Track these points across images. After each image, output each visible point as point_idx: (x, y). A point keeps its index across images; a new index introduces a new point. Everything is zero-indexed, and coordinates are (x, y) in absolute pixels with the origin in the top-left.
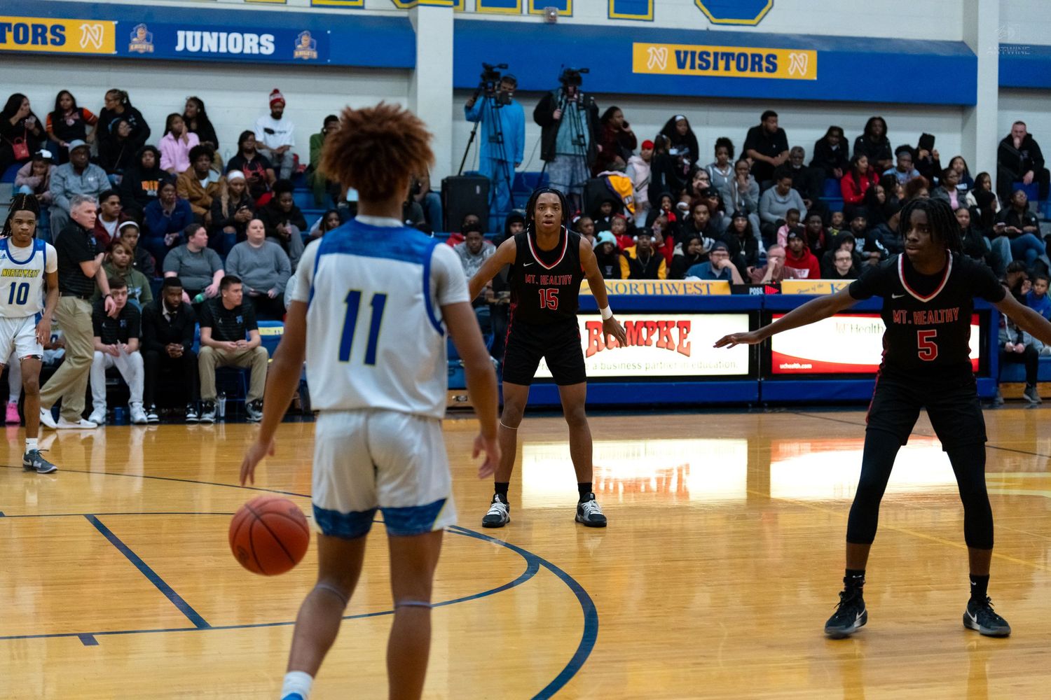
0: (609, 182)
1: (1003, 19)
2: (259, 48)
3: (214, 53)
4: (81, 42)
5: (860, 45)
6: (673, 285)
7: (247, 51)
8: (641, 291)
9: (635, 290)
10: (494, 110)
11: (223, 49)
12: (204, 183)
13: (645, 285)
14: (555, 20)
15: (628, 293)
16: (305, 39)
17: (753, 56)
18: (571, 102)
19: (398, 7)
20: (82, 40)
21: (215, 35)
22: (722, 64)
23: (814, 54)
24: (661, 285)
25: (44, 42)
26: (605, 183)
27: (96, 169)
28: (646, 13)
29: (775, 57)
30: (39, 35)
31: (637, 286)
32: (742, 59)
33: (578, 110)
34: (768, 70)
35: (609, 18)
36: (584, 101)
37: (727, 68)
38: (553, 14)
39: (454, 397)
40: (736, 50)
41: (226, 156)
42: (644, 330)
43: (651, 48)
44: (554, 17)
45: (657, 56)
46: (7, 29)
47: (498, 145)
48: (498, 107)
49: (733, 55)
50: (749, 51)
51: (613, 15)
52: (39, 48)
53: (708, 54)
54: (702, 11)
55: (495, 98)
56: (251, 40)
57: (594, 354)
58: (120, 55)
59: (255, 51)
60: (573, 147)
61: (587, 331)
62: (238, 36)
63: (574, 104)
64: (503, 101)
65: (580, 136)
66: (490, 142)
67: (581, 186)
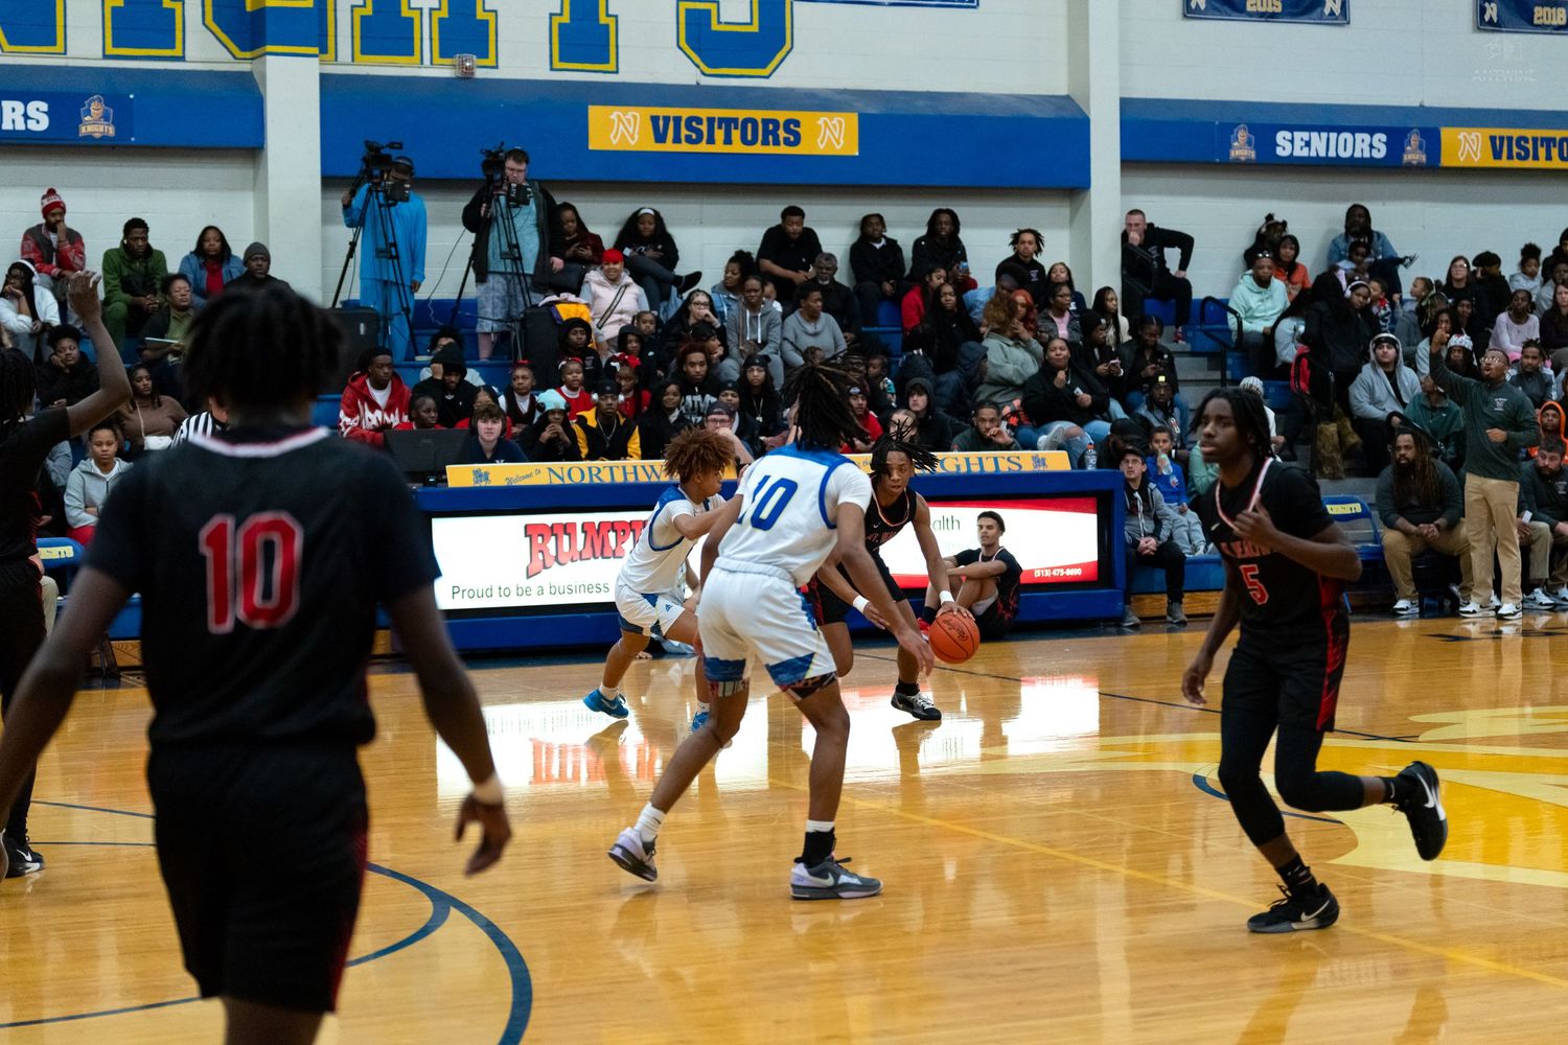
0: (558, 312)
1: (1125, 63)
2: (26, 123)
5: (921, 103)
6: (652, 467)
7: (7, 126)
8: (606, 478)
9: (596, 475)
10: (383, 209)
13: (611, 468)
14: (473, 73)
15: (587, 480)
16: (96, 108)
17: (766, 122)
18: (498, 195)
19: (235, 57)
22: (719, 134)
23: (854, 117)
24: (635, 467)
26: (551, 314)
28: (607, 61)
29: (797, 123)
31: (599, 471)
32: (750, 125)
33: (508, 206)
34: (787, 142)
35: (552, 69)
36: (516, 194)
37: (728, 140)
38: (468, 64)
40: (741, 114)
42: (612, 535)
43: (615, 113)
44: (470, 69)
45: (624, 124)
47: (390, 261)
48: (389, 206)
49: (735, 120)
50: (759, 115)
51: (558, 64)
53: (699, 121)
54: (689, 57)
55: (385, 192)
56: (13, 110)
57: (539, 573)
59: (20, 126)
60: (502, 262)
61: (528, 538)
63: (502, 199)
64: (395, 196)
65: (514, 246)
66: (377, 257)
67: (518, 320)
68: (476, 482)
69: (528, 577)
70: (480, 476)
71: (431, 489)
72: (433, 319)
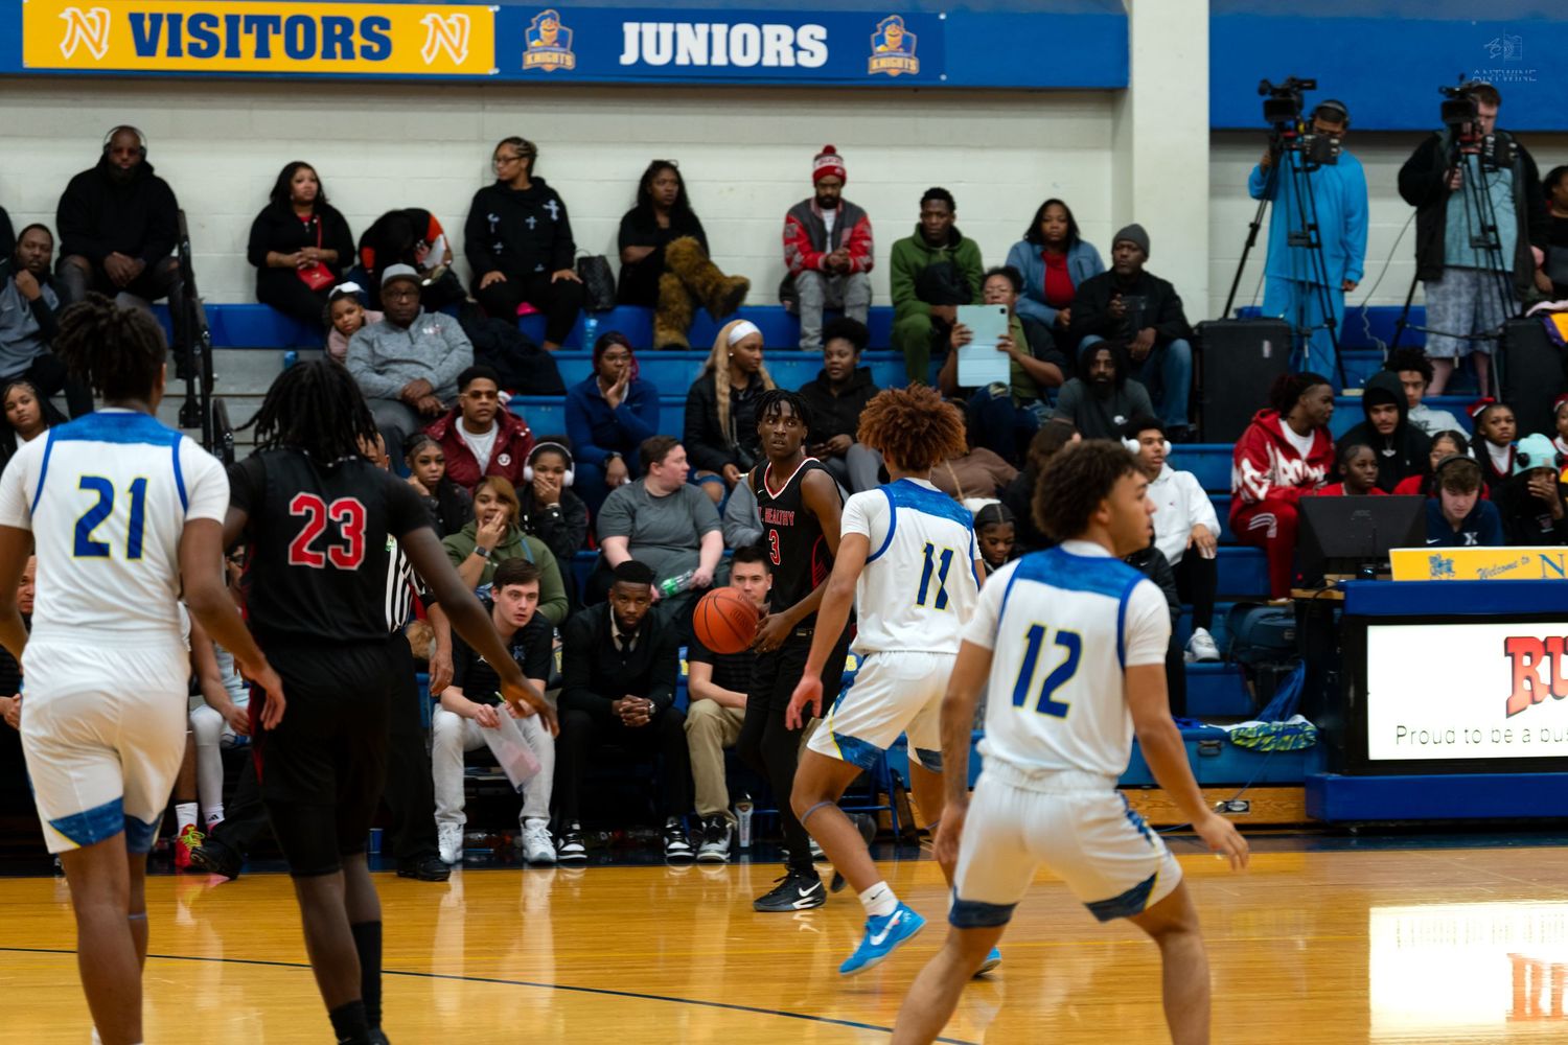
0: (1553, 325)
2: (795, 56)
3: (701, 67)
4: (424, 51)
10: (1299, 175)
16: (893, 33)
18: (1468, 154)
20: (427, 47)
21: (702, 28)
25: (348, 54)
26: (1544, 328)
30: (339, 38)
33: (1483, 171)
36: (1494, 153)
39: (1219, 804)
46: (271, 27)
47: (1309, 251)
48: (1308, 170)
52: (338, 65)
55: (1302, 150)
56: (779, 38)
57: (1524, 709)
59: (788, 61)
60: (1472, 251)
61: (1509, 658)
62: (750, 30)
63: (1473, 160)
64: (1319, 156)
65: (1489, 229)
66: (1290, 245)
67: (1494, 337)
68: (1434, 574)
69: (1509, 715)
70: (1440, 565)
71: (1369, 583)
72: (1369, 336)
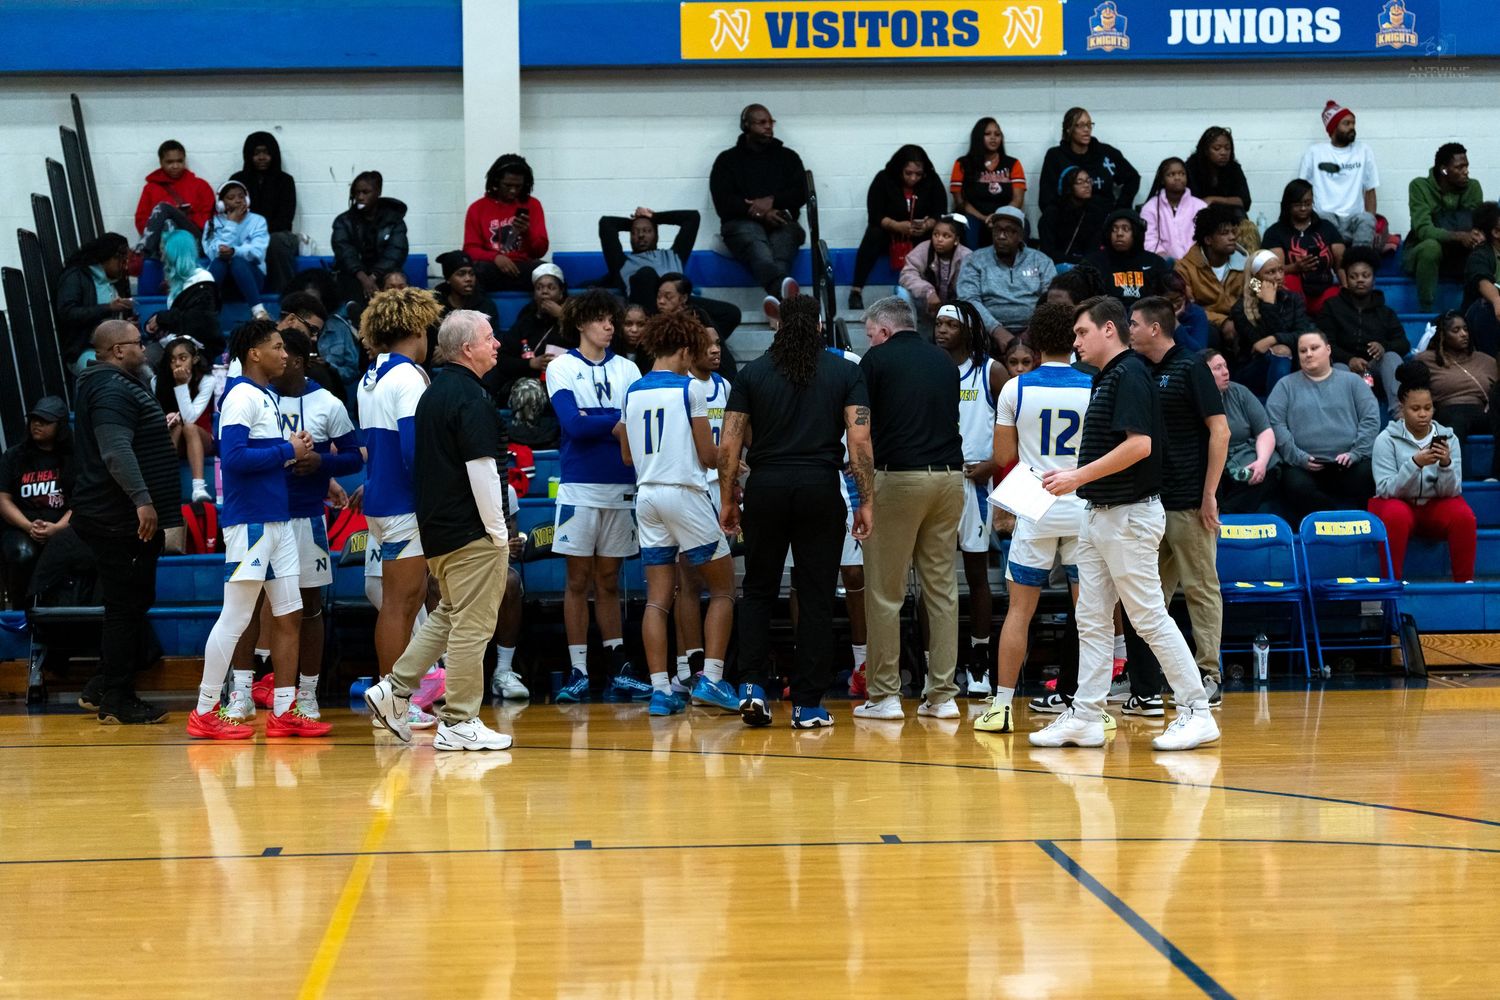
4: (1005, 38)
7: (1292, 38)
11: (1250, 38)
12: (1220, 272)
16: (1396, 13)
27: (1037, 256)
30: (935, 29)
41: (1258, 223)
58: (1072, 58)
